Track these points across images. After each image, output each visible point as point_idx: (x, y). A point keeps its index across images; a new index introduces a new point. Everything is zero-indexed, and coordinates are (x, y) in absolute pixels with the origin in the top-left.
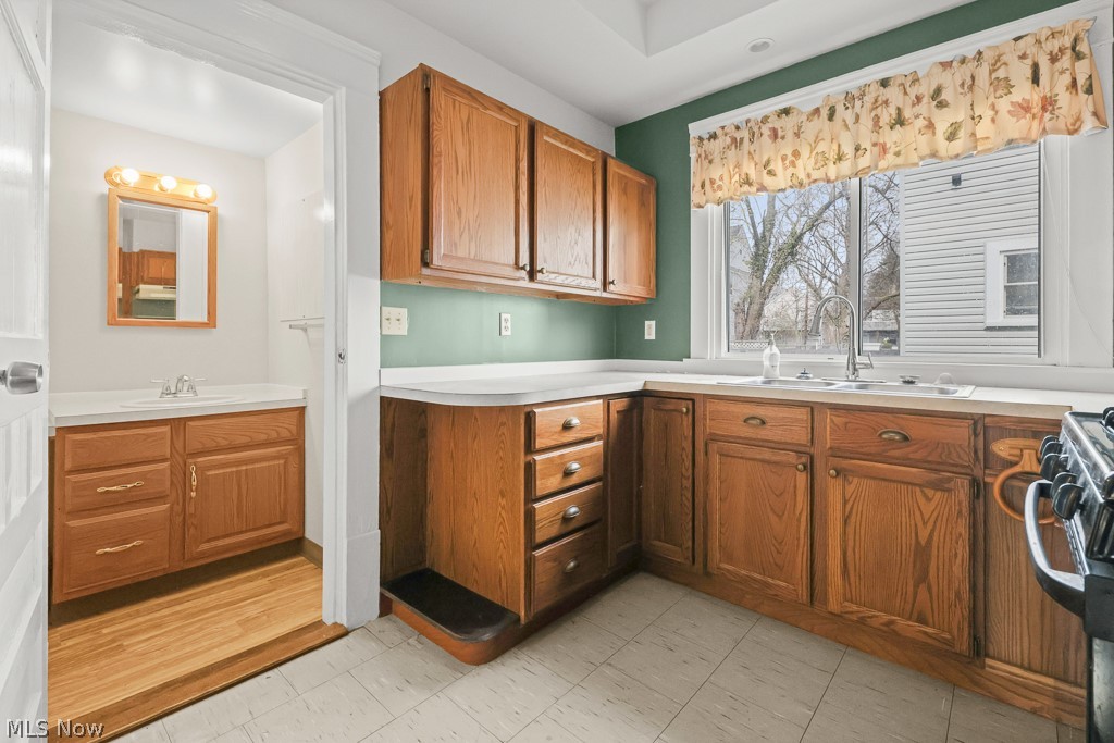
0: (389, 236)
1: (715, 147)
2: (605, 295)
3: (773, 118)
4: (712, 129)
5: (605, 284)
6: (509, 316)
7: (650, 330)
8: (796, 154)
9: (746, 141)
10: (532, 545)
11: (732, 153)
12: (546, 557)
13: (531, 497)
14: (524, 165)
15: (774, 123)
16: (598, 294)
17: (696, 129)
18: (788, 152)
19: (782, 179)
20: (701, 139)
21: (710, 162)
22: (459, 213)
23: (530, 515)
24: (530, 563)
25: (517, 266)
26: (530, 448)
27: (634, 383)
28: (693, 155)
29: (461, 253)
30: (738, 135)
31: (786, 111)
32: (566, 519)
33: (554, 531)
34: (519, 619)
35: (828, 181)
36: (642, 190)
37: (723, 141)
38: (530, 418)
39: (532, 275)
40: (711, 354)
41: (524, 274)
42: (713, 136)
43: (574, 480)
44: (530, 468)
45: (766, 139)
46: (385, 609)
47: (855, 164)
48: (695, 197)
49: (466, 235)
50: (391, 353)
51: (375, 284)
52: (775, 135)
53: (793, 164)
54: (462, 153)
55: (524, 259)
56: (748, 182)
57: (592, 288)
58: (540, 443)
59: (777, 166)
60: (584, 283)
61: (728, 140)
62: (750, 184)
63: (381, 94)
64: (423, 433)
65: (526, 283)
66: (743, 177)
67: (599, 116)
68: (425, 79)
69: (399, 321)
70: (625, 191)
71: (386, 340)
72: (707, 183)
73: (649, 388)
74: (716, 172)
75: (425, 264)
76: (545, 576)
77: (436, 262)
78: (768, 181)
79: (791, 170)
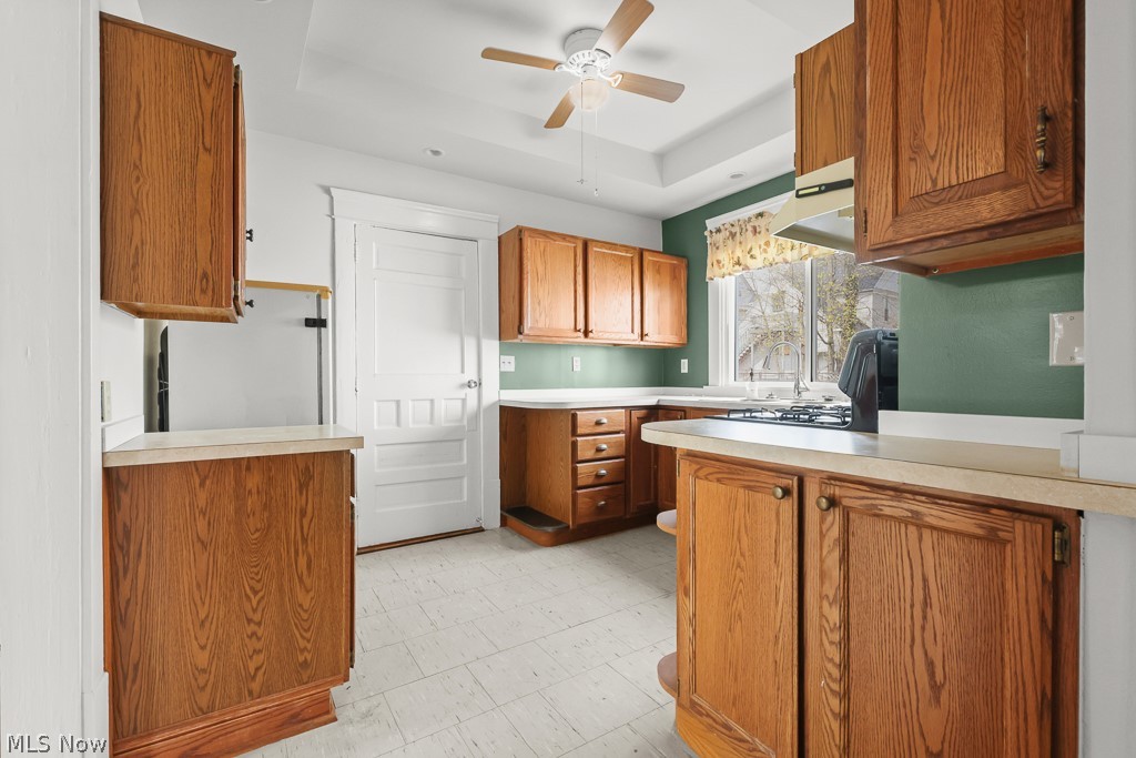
0: (503, 316)
1: (719, 237)
2: (642, 343)
3: (754, 219)
4: (718, 225)
5: (642, 336)
6: (578, 359)
7: (684, 366)
8: (767, 244)
9: (738, 234)
10: (576, 487)
11: (730, 242)
12: (585, 495)
13: (575, 461)
14: (580, 269)
15: (755, 222)
16: (637, 343)
17: (711, 224)
18: (762, 243)
19: (758, 262)
20: (711, 232)
21: (717, 248)
22: (539, 303)
23: (574, 470)
24: (574, 496)
25: (576, 330)
26: (574, 433)
28: (709, 243)
29: (541, 325)
30: (733, 230)
31: (761, 215)
32: (598, 476)
33: (590, 481)
34: (568, 527)
35: (787, 263)
36: (674, 268)
37: (725, 234)
38: (574, 417)
39: (586, 333)
40: (721, 383)
41: (581, 334)
42: (719, 231)
43: (603, 454)
44: (574, 444)
45: (750, 234)
46: (504, 523)
47: (800, 252)
48: (709, 272)
49: (543, 315)
50: (506, 381)
51: (496, 343)
52: (755, 231)
53: (765, 251)
54: (541, 269)
55: (581, 325)
56: (739, 263)
57: (634, 339)
58: (579, 431)
59: (756, 252)
60: (624, 337)
61: (728, 234)
62: (740, 265)
63: (499, 238)
64: (524, 428)
65: (582, 339)
66: (736, 259)
67: (647, 216)
68: (520, 232)
69: (510, 363)
70: (658, 272)
71: (502, 374)
72: (715, 263)
73: (661, 403)
74: (721, 255)
75: (521, 333)
76: (583, 504)
77: (526, 332)
78: (750, 262)
79: (764, 255)
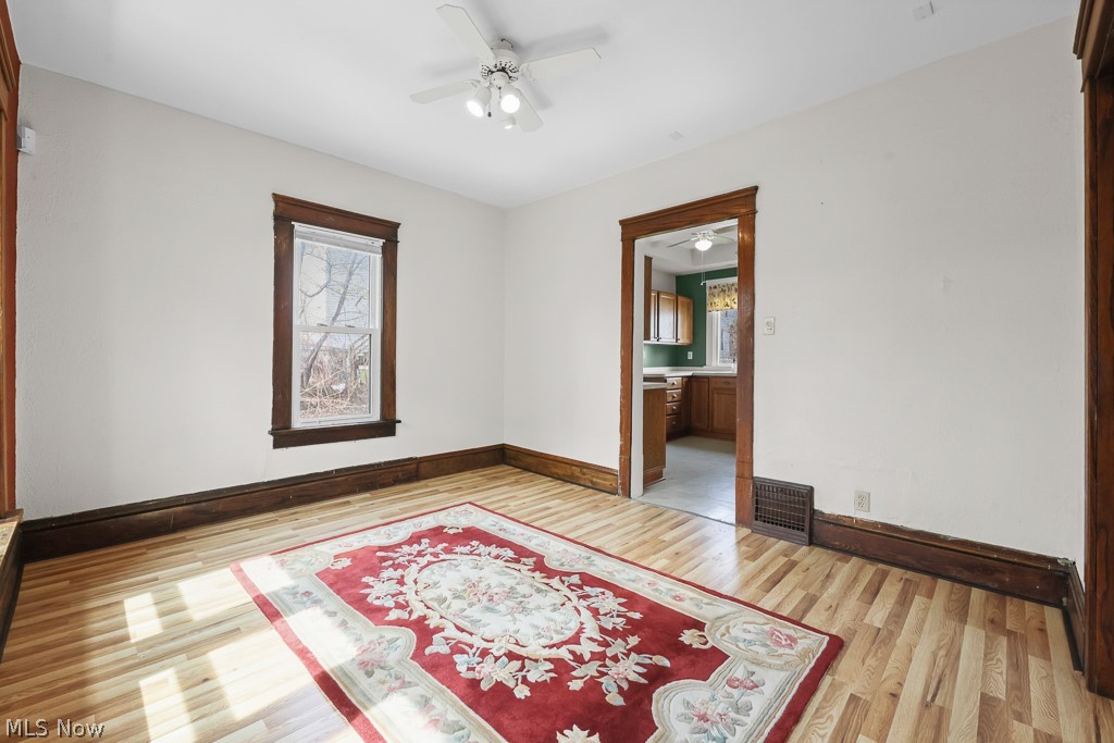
1: (716, 291)
2: (677, 344)
4: (715, 284)
5: (677, 340)
7: (690, 355)
9: (726, 290)
11: (722, 294)
17: (709, 283)
20: (710, 287)
21: (714, 296)
27: (690, 374)
28: (708, 292)
30: (724, 288)
36: (688, 304)
37: (718, 289)
40: (714, 364)
42: (715, 287)
48: (708, 308)
57: (673, 342)
60: (668, 340)
61: (721, 289)
62: (728, 306)
66: (726, 303)
70: (683, 306)
73: (695, 375)
74: (716, 300)
78: (734, 305)
